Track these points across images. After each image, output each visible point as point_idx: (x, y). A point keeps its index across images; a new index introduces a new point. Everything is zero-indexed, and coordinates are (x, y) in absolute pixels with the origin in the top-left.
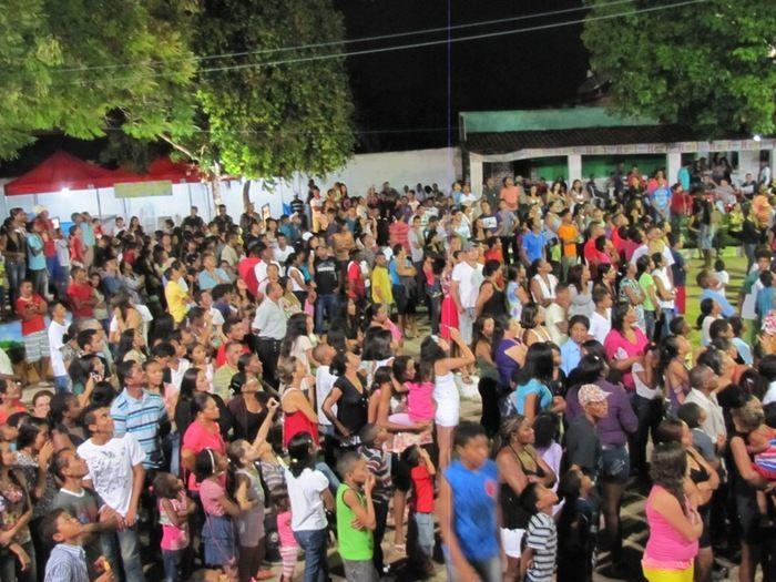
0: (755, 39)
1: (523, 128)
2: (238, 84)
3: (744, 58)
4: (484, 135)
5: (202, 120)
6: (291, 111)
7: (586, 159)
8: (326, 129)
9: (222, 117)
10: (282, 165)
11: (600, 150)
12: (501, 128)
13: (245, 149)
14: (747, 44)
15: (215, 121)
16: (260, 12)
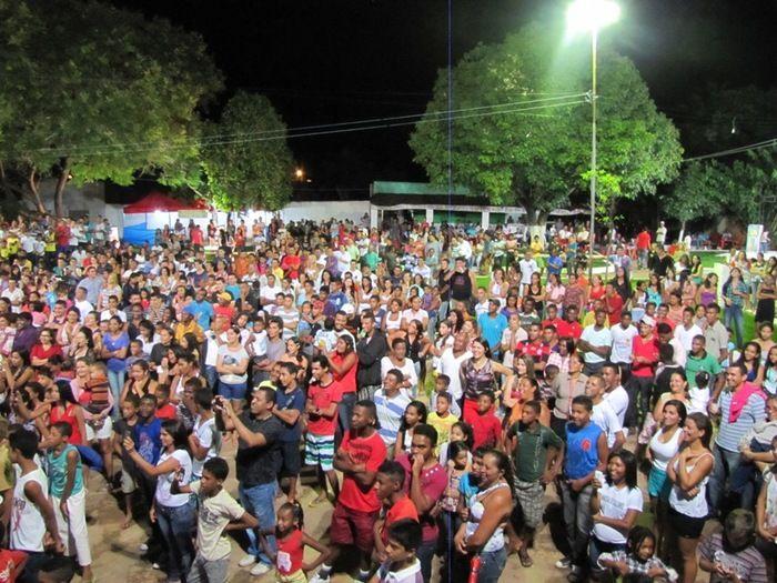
0: (490, 152)
1: (410, 192)
2: (224, 159)
3: (484, 161)
4: (385, 195)
5: (204, 178)
6: (251, 176)
7: (436, 212)
8: (270, 187)
9: (214, 177)
10: (244, 205)
11: (444, 207)
12: (397, 191)
13: (224, 195)
14: (486, 154)
15: (210, 179)
16: (240, 121)
